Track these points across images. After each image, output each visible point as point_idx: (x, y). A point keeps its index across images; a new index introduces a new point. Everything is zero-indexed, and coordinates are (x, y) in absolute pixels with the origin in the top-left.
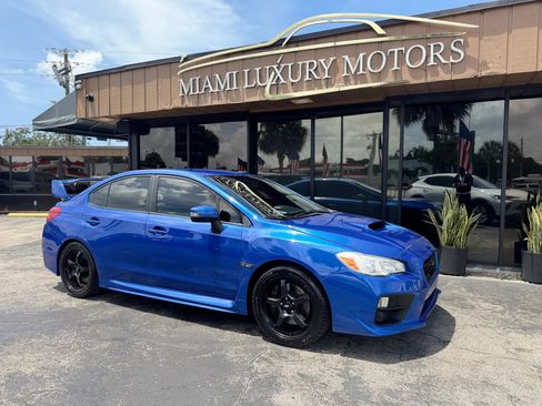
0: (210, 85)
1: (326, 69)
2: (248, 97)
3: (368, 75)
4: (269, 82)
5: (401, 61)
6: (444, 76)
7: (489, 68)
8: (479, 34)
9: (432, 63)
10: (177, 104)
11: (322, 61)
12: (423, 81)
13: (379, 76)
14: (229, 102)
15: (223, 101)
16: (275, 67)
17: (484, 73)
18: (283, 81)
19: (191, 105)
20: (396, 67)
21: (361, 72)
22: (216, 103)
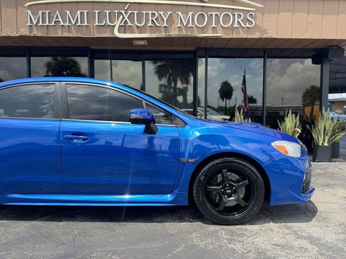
0: (60, 19)
1: (165, 19)
2: (98, 33)
3: (195, 28)
4: (117, 24)
5: (217, 22)
6: (243, 35)
7: (267, 33)
8: (262, 11)
9: (236, 25)
10: (24, 32)
11: (161, 13)
12: (230, 37)
13: (203, 30)
14: (79, 35)
15: (74, 34)
16: (123, 12)
17: (265, 36)
18: (130, 24)
19: (40, 35)
20: (214, 25)
21: (190, 25)
22: (66, 34)
